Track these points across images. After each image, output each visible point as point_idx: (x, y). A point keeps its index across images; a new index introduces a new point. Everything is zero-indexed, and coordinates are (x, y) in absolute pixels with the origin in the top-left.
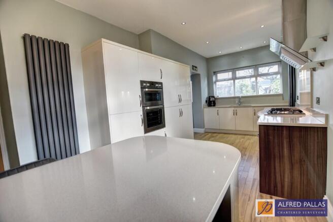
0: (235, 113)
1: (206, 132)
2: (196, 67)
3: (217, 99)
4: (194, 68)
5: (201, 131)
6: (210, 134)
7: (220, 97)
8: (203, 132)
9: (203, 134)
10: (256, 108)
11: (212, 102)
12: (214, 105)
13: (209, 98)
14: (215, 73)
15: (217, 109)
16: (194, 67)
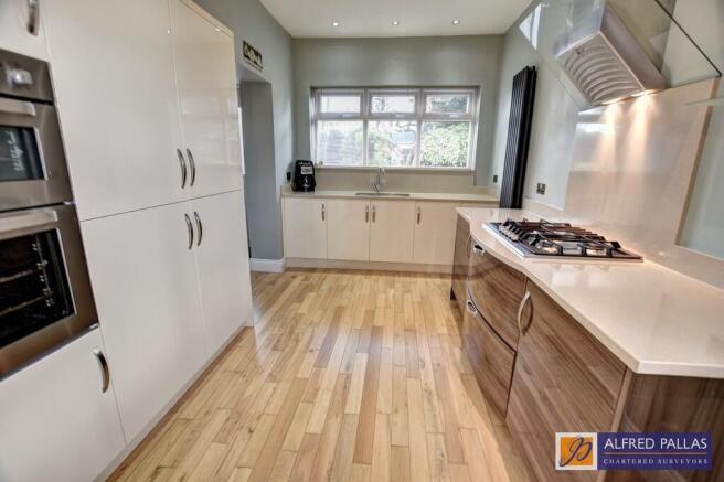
0: (370, 216)
1: (289, 269)
2: (257, 54)
3: (319, 169)
4: (251, 54)
5: (274, 266)
6: (300, 277)
7: (326, 164)
8: (280, 270)
9: (279, 276)
10: (421, 205)
11: (303, 179)
12: (312, 188)
13: (297, 165)
14: (316, 91)
15: (323, 202)
16: (249, 52)
